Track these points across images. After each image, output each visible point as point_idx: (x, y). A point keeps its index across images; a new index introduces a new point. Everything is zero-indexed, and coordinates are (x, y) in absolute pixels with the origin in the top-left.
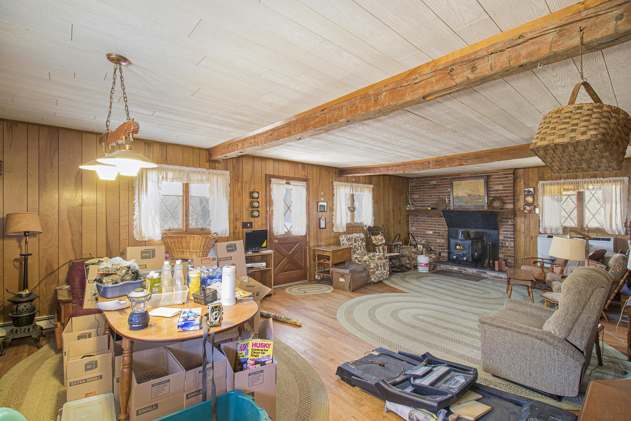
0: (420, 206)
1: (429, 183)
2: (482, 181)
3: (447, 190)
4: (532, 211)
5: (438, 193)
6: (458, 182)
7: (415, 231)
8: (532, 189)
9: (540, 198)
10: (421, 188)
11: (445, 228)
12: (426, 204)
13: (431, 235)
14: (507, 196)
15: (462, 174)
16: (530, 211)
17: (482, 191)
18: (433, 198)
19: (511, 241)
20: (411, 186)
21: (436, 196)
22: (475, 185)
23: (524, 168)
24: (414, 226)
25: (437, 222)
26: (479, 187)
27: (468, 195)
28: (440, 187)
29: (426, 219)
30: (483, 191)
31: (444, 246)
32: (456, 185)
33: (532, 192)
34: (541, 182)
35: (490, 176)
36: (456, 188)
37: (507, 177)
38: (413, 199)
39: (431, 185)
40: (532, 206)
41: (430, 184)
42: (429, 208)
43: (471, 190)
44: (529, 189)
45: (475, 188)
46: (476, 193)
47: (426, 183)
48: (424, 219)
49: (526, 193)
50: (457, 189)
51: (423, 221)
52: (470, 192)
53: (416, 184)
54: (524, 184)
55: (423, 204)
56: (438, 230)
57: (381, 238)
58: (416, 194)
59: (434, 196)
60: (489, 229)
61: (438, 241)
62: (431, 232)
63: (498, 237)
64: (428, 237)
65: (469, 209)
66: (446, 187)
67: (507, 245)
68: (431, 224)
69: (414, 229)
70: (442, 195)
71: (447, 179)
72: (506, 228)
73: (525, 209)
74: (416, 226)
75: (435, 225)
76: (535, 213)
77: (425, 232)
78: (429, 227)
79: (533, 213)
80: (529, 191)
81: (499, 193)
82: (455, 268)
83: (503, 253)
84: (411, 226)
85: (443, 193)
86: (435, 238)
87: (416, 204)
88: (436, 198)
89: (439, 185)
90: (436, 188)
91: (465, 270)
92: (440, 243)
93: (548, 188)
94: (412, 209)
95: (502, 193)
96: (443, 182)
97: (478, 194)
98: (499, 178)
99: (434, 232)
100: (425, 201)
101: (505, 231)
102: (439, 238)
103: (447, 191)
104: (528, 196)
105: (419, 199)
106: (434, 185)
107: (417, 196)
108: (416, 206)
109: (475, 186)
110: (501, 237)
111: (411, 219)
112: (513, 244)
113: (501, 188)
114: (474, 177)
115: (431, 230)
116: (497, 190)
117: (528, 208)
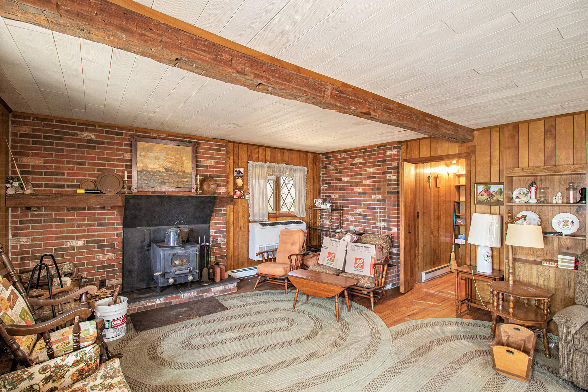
0: (46, 186)
1: (77, 134)
2: (189, 149)
3: (122, 155)
4: (241, 196)
5: (99, 159)
6: (147, 145)
7: (30, 246)
8: (242, 170)
9: (250, 181)
10: (52, 144)
11: (117, 229)
12: (66, 180)
13: (79, 248)
14: (219, 176)
15: (153, 131)
16: (240, 197)
17: (188, 165)
18: (87, 170)
19: (223, 236)
20: (15, 134)
21: (95, 164)
22: (177, 154)
23: (234, 142)
24: (22, 235)
25: (95, 220)
26: (184, 158)
27: (166, 169)
28: (106, 148)
29: (66, 215)
30: (190, 165)
31: (113, 266)
32: (144, 149)
33: (242, 174)
34: (251, 163)
35: (199, 144)
36: (143, 154)
37: (220, 150)
38: (25, 166)
39: (80, 140)
40: (242, 190)
41: (79, 137)
42: (82, 191)
43: (171, 162)
44: (239, 169)
45: (177, 158)
46: (178, 167)
47: (69, 134)
48: (60, 215)
49: (236, 174)
50: (145, 156)
51: (56, 220)
52: (169, 165)
53: (34, 130)
54: (234, 162)
55: (57, 180)
56: (98, 236)
57: (8, 293)
58: (36, 155)
59: (89, 164)
60: (197, 223)
61: (100, 257)
62: (80, 243)
63: (209, 233)
64: (72, 255)
65: (165, 193)
66: (120, 150)
67: (219, 242)
68: (78, 226)
69: (23, 241)
70: (109, 165)
71: (121, 134)
72: (218, 219)
73: (235, 193)
74: (32, 234)
75: (90, 225)
76: (244, 199)
77: (62, 244)
78: (74, 231)
79: (243, 199)
80: (239, 172)
81: (210, 171)
82: (158, 301)
83: (214, 254)
84: (14, 235)
85: (114, 160)
86: (89, 253)
87: (33, 179)
88: (94, 170)
89: (103, 143)
90: (94, 148)
91: (176, 298)
92: (103, 262)
93: (256, 170)
94: (28, 192)
95: (213, 171)
96: (113, 138)
97: (182, 169)
98: (210, 149)
99: (88, 242)
100: (63, 174)
101: (216, 224)
102: (103, 252)
103: (122, 157)
104: (238, 178)
105: (44, 167)
106: (89, 141)
107: (39, 161)
108: (34, 186)
109: (178, 156)
110: (212, 233)
111: (13, 216)
112: (226, 240)
113: (213, 164)
114: (175, 140)
115: (79, 238)
116: (207, 167)
117: (238, 193)
